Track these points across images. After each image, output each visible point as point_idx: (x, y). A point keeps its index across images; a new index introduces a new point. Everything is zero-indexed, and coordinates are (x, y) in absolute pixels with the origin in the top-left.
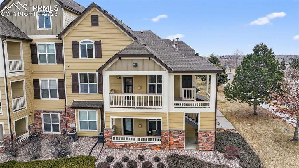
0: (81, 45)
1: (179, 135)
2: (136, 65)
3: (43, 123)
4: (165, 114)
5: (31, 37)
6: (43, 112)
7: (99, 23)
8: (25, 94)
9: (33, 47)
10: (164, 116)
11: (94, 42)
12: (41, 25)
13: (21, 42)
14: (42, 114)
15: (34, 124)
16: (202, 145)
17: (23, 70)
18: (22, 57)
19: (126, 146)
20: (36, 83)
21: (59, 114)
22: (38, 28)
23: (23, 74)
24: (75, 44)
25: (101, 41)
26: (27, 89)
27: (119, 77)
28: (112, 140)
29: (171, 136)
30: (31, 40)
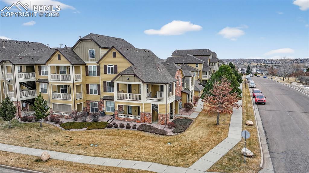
0: (108, 67)
1: (149, 115)
2: (129, 79)
3: (90, 107)
4: (142, 104)
5: (86, 62)
6: (91, 101)
7: (116, 56)
8: (82, 91)
9: (87, 67)
10: (141, 105)
11: (114, 66)
12: (91, 57)
13: (81, 65)
14: (90, 102)
15: (86, 107)
16: (160, 121)
17: (81, 79)
18: (81, 73)
19: (124, 120)
20: (88, 85)
21: (98, 103)
22: (89, 58)
23: (81, 81)
24: (105, 66)
25: (117, 65)
26: (83, 89)
27: (126, 84)
28: (118, 116)
29: (145, 116)
30: (86, 64)
